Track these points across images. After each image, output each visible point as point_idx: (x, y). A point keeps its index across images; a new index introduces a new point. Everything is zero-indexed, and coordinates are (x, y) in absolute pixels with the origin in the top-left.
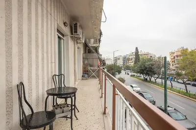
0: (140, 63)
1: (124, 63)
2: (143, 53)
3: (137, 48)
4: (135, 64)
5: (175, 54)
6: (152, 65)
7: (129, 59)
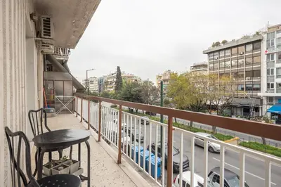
0: (124, 89)
1: (100, 88)
2: (127, 75)
3: (118, 68)
4: (116, 89)
5: (162, 78)
6: (140, 91)
7: (107, 83)
